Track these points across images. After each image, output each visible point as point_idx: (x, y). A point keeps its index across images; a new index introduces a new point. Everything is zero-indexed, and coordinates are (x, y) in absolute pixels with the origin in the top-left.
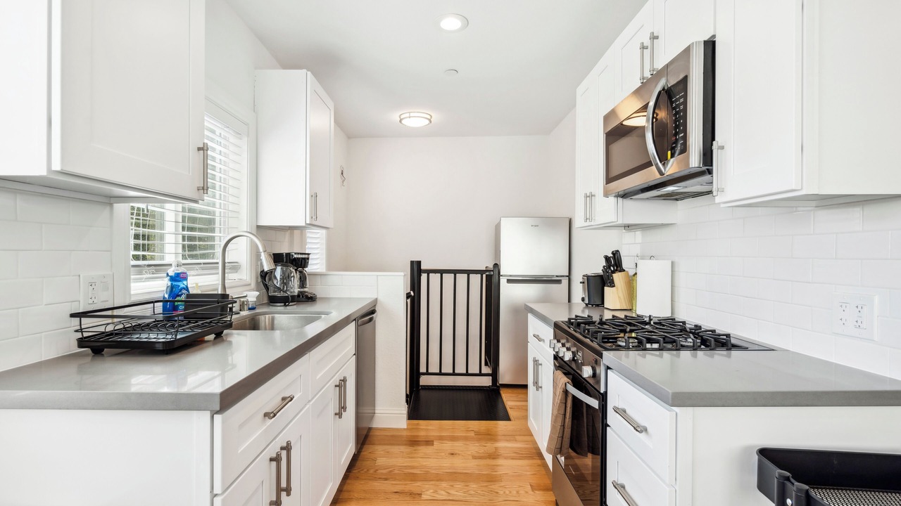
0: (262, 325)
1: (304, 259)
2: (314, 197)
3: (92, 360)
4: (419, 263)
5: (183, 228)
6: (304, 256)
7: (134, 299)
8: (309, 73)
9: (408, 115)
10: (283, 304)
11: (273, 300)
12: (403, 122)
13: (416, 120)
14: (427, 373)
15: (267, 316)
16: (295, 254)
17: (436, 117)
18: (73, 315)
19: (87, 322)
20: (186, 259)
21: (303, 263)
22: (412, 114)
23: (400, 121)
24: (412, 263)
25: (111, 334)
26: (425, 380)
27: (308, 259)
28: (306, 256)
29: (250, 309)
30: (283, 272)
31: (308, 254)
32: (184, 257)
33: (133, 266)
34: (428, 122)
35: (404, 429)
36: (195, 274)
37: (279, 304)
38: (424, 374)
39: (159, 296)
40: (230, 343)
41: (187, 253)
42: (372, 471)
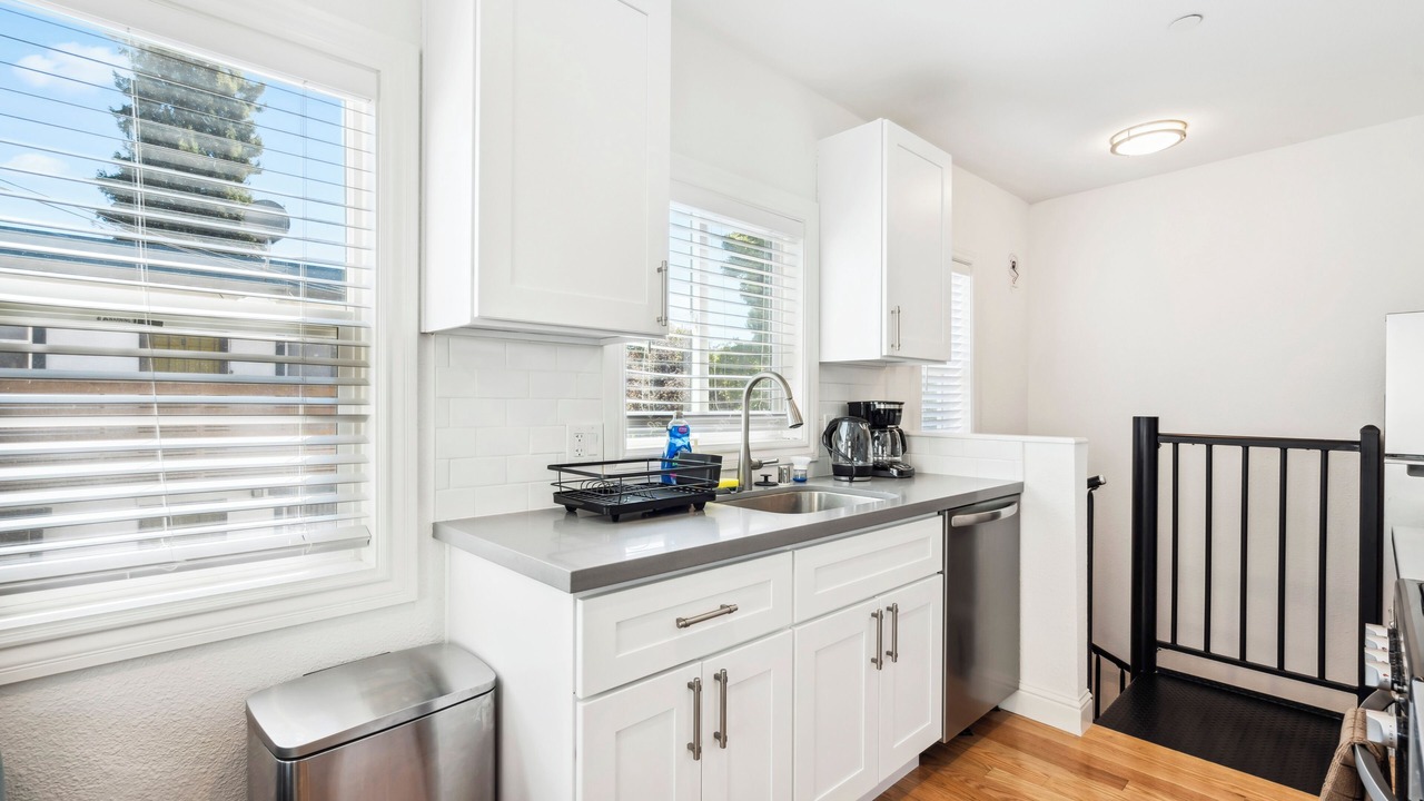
0: (805, 503)
1: (894, 411)
2: (895, 313)
3: (566, 518)
4: (1154, 422)
5: (711, 370)
6: (892, 407)
7: (628, 456)
8: (886, 121)
9: (1125, 135)
10: (847, 478)
11: (839, 471)
12: (1118, 150)
13: (1148, 141)
14: (1174, 646)
15: (816, 494)
16: (879, 403)
17: (1197, 123)
18: (551, 467)
19: (565, 476)
20: (716, 409)
21: (891, 417)
22: (1133, 133)
23: (1113, 150)
24: (1137, 420)
25: (582, 492)
26: (1165, 659)
27: (900, 411)
28: (897, 407)
29: (796, 480)
30: (852, 430)
31: (902, 403)
32: (712, 407)
33: (630, 417)
34: (1177, 137)
35: (1076, 738)
36: (721, 429)
37: (843, 478)
38: (1165, 646)
39: (659, 454)
40: (713, 520)
41: (716, 402)
42: (972, 785)
